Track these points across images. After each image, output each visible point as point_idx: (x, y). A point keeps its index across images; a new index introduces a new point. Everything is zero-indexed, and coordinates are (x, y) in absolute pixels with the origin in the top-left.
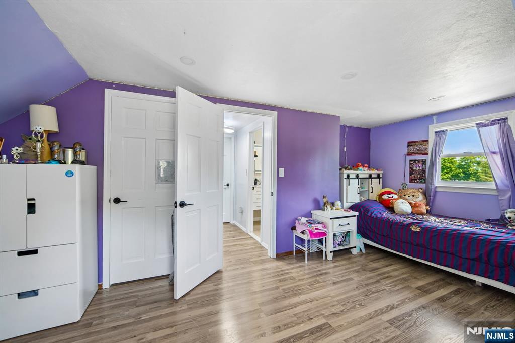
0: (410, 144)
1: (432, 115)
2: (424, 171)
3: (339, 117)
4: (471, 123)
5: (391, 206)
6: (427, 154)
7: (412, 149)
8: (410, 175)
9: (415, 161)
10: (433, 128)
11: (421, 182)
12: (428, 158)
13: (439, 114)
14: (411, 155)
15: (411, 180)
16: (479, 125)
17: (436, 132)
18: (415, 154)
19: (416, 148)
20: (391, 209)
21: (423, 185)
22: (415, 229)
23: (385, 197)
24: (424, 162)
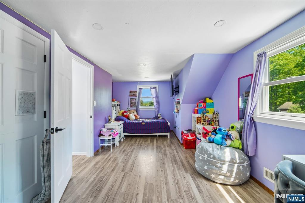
0: (131, 92)
1: (138, 82)
2: (135, 103)
3: (111, 75)
4: (148, 87)
5: (128, 117)
6: (136, 96)
7: (131, 94)
8: (131, 104)
9: (132, 99)
10: (139, 87)
11: (135, 107)
12: (137, 98)
13: (140, 82)
14: (131, 96)
15: (131, 106)
16: (151, 88)
17: (139, 88)
18: (133, 96)
19: (132, 93)
20: (128, 119)
21: (135, 108)
22: (143, 124)
23: (125, 114)
24: (135, 99)
